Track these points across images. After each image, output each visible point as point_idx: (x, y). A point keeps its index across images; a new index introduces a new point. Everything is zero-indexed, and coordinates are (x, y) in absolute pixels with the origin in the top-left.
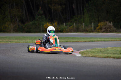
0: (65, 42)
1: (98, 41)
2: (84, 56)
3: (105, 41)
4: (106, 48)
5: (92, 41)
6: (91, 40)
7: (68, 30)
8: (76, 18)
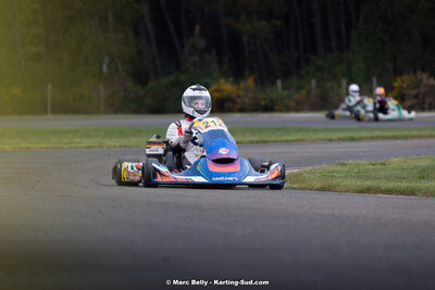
0: (258, 142)
1: (372, 138)
2: (294, 189)
3: (395, 138)
4: (382, 161)
5: (352, 139)
6: (349, 135)
7: (292, 104)
8: (321, 63)
